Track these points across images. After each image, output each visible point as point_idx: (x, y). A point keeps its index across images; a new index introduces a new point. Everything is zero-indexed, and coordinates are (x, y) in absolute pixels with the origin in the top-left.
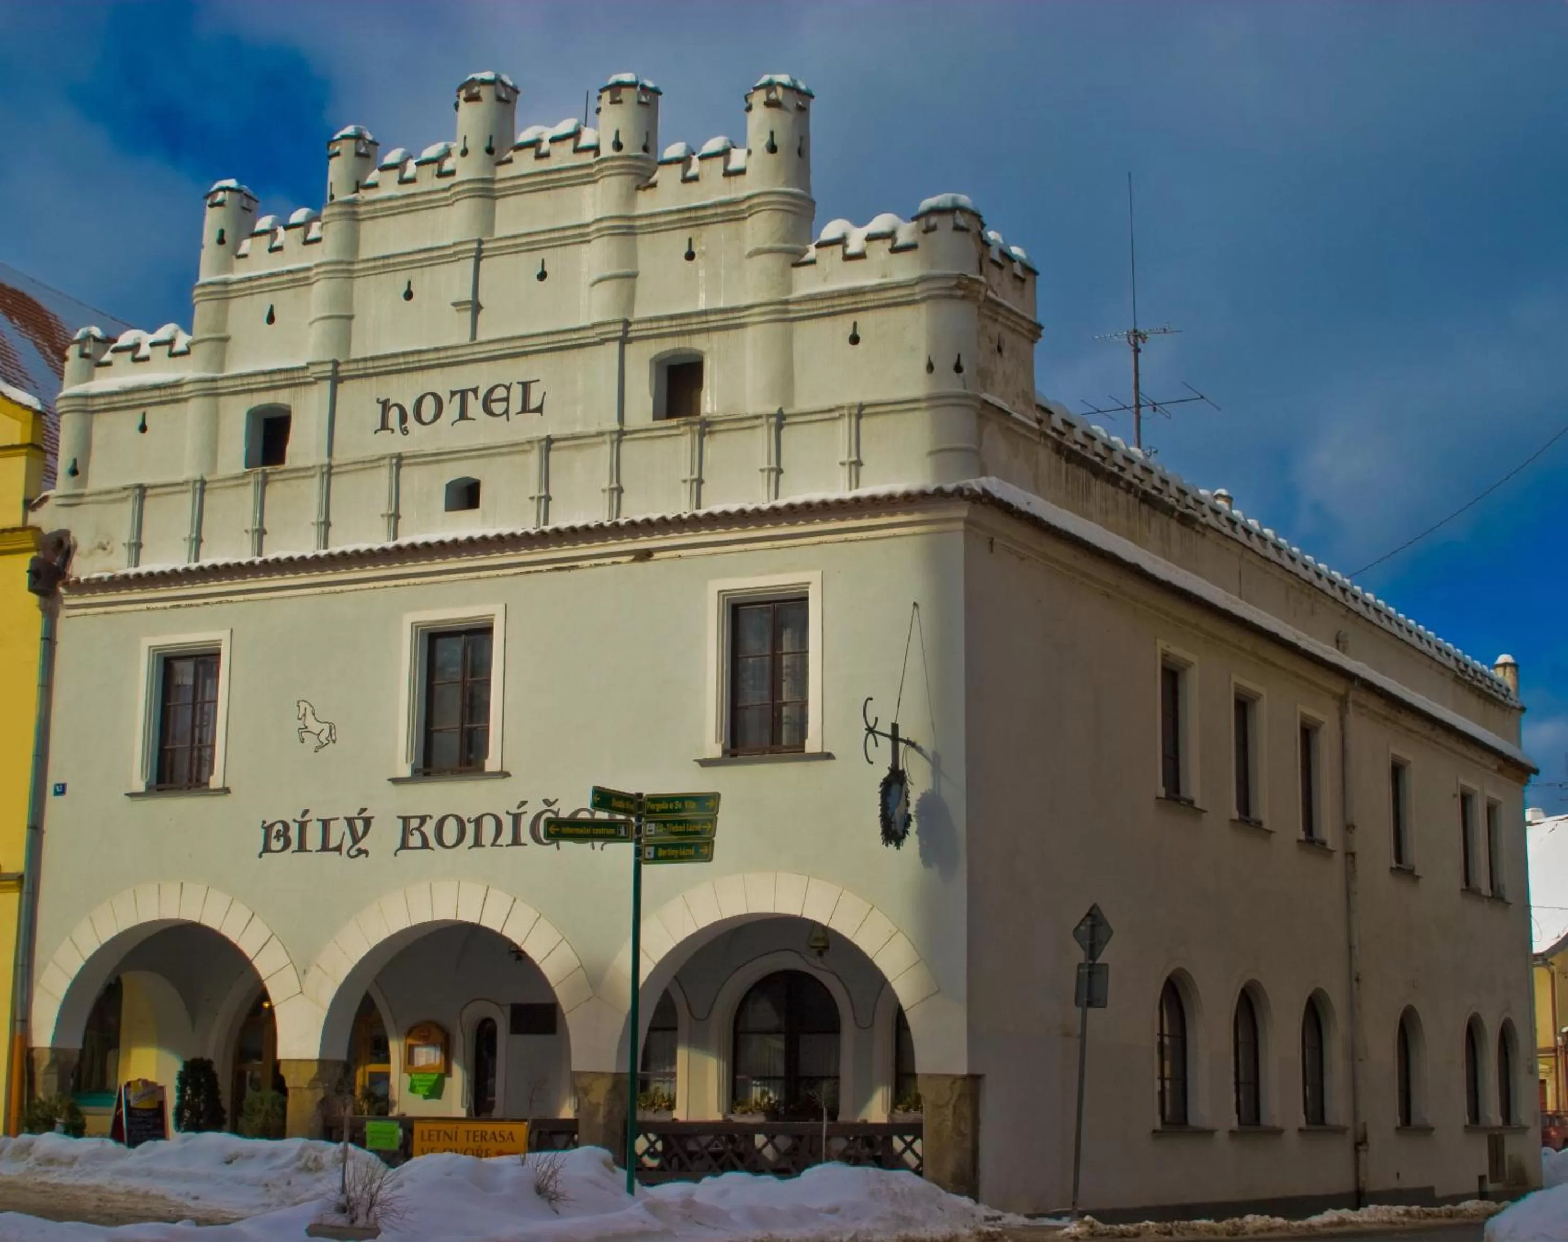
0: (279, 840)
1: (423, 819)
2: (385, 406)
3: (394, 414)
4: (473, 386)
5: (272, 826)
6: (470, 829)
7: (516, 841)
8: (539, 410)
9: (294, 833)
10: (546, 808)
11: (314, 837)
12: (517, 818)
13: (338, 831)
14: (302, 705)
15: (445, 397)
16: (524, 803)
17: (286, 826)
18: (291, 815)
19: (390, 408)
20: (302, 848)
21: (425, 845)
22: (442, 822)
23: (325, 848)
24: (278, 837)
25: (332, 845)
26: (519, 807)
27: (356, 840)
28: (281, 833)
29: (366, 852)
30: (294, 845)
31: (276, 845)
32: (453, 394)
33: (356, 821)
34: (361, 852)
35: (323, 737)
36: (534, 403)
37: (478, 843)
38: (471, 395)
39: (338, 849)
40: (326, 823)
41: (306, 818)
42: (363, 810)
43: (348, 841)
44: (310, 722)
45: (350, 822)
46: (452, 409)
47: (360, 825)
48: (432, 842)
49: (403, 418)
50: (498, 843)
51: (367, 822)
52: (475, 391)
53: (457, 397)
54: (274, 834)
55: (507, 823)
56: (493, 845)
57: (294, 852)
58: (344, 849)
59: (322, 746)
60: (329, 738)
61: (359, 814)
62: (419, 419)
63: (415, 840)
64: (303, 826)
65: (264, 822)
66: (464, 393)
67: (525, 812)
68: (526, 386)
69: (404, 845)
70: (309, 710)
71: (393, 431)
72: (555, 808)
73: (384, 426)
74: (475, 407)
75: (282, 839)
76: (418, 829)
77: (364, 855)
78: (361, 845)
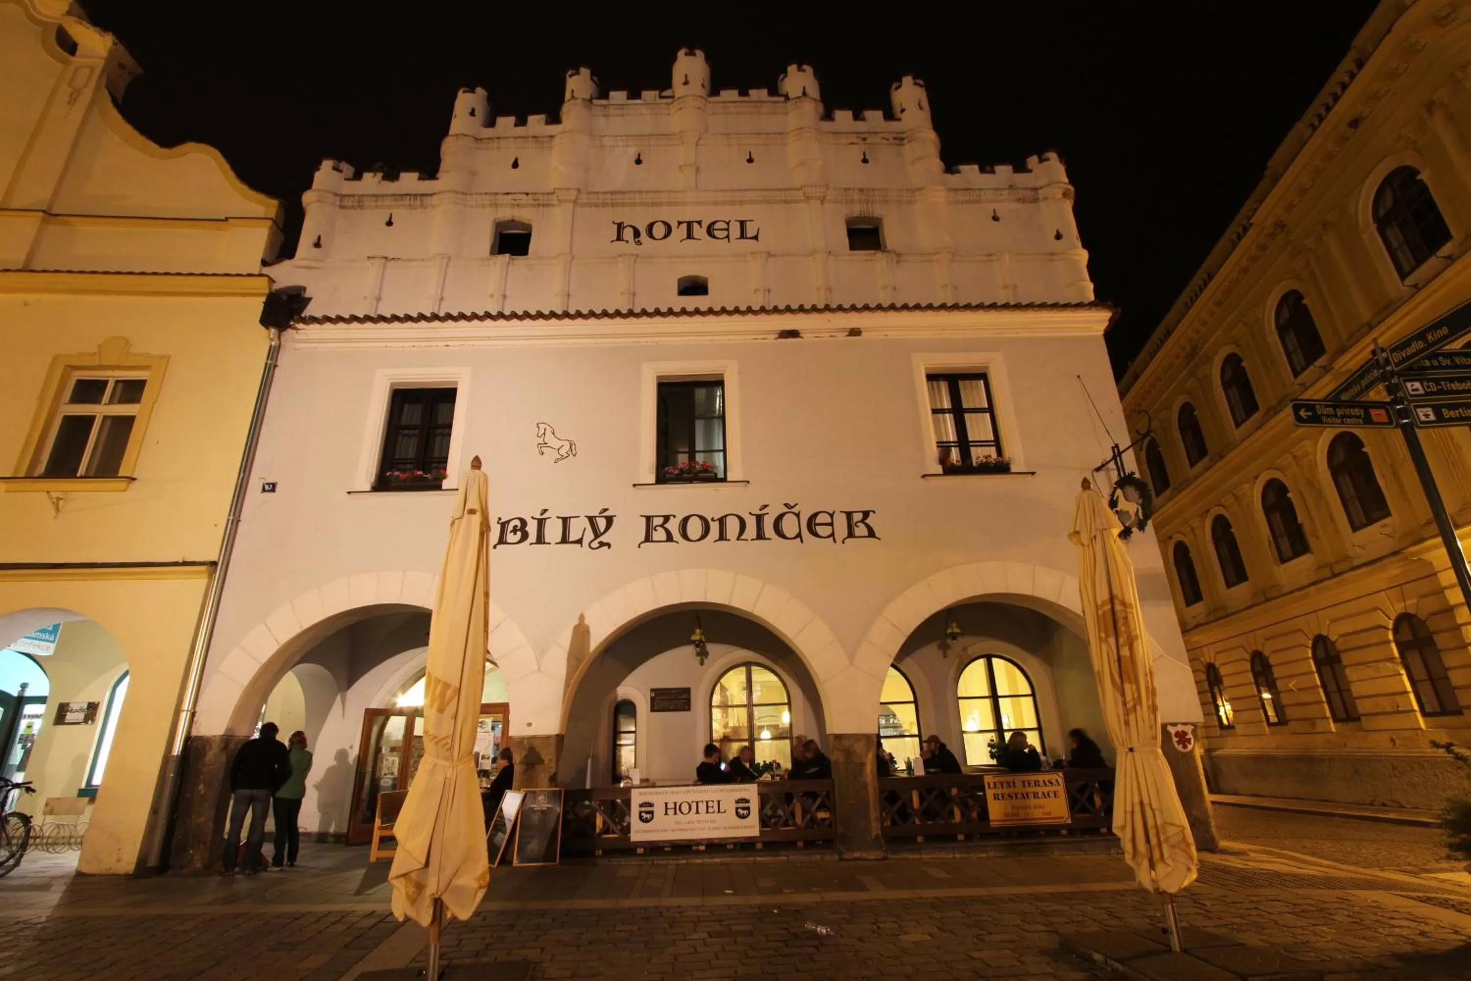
0: (515, 534)
1: (667, 518)
2: (620, 227)
3: (628, 233)
4: (699, 219)
5: (508, 522)
6: (715, 527)
7: (760, 536)
8: (756, 238)
9: (532, 528)
10: (787, 510)
11: (553, 531)
12: (759, 519)
13: (577, 528)
14: (542, 427)
15: (674, 225)
16: (765, 506)
17: (524, 522)
18: (530, 513)
19: (624, 228)
20: (540, 540)
21: (670, 538)
22: (686, 520)
23: (565, 540)
24: (515, 531)
25: (573, 539)
26: (761, 510)
27: (597, 534)
28: (518, 528)
29: (609, 545)
30: (533, 537)
31: (511, 538)
32: (680, 223)
33: (597, 519)
34: (602, 544)
35: (563, 452)
36: (751, 234)
37: (722, 537)
38: (696, 226)
39: (580, 541)
40: (565, 521)
41: (544, 516)
42: (605, 510)
43: (589, 535)
44: (549, 438)
45: (591, 520)
46: (680, 232)
47: (602, 523)
48: (676, 535)
49: (637, 233)
50: (742, 537)
51: (610, 520)
52: (699, 223)
53: (684, 226)
54: (510, 528)
55: (751, 524)
56: (738, 539)
57: (531, 544)
58: (586, 542)
59: (563, 458)
60: (569, 452)
61: (600, 513)
62: (651, 236)
63: (659, 535)
64: (541, 523)
65: (500, 519)
66: (689, 224)
67: (767, 514)
68: (742, 224)
69: (648, 539)
70: (549, 430)
71: (627, 242)
72: (795, 510)
73: (619, 238)
74: (699, 232)
75: (519, 534)
76: (662, 526)
77: (606, 548)
78: (603, 539)
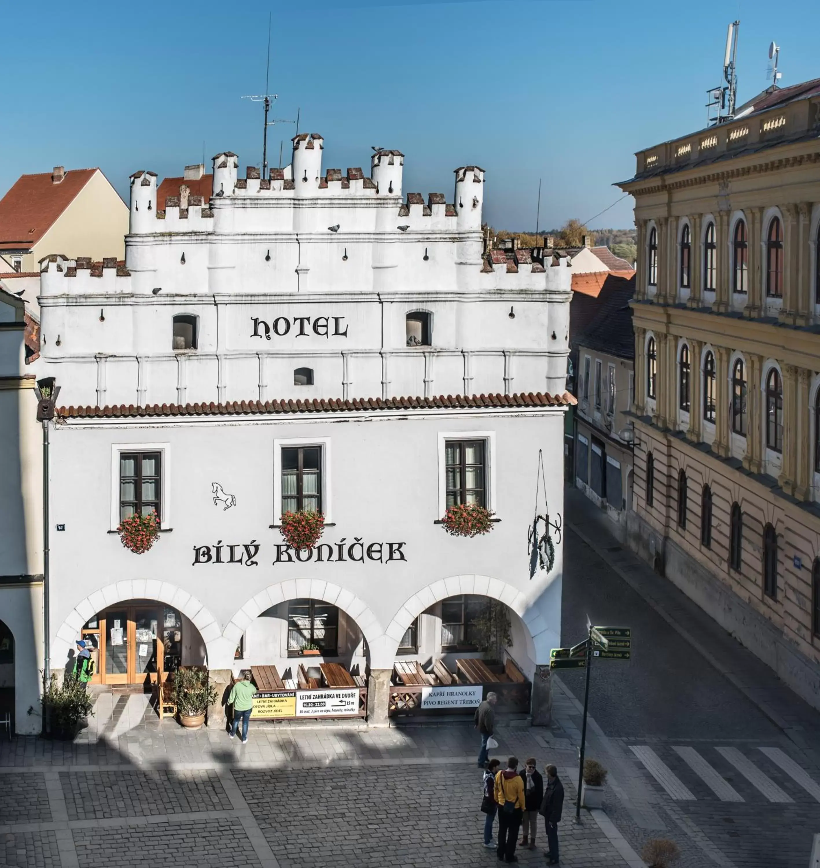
0: (204, 556)
1: (288, 547)
2: (256, 322)
3: (261, 328)
4: (308, 317)
5: (200, 549)
6: (315, 552)
7: (341, 558)
8: (345, 334)
9: (213, 552)
10: (356, 542)
11: (225, 554)
12: (340, 547)
13: (239, 552)
14: (215, 485)
15: (291, 321)
16: (344, 539)
17: (208, 549)
18: (212, 543)
19: (259, 323)
20: (218, 560)
21: (290, 559)
23: (232, 560)
24: (204, 554)
25: (236, 559)
26: (341, 542)
27: (250, 557)
28: (206, 552)
29: (256, 563)
30: (214, 559)
31: (202, 559)
32: (295, 319)
33: (250, 546)
34: (253, 563)
35: (228, 503)
36: (342, 330)
37: (319, 559)
38: (306, 322)
39: (240, 561)
40: (232, 548)
41: (220, 545)
42: (254, 541)
43: (246, 557)
44: (220, 494)
45: (246, 547)
46: (295, 328)
47: (252, 549)
48: (294, 558)
49: (267, 330)
50: (330, 559)
51: (257, 547)
52: (308, 319)
53: (298, 321)
54: (201, 553)
55: (336, 549)
56: (328, 560)
57: (214, 562)
58: (244, 561)
59: (228, 507)
60: (232, 503)
61: (251, 543)
62: (277, 332)
63: (284, 557)
64: (218, 549)
65: (195, 547)
66: (302, 320)
67: (345, 544)
68: (337, 319)
69: (278, 560)
70: (219, 488)
71: (261, 337)
72: (361, 542)
73: (256, 334)
74: (308, 328)
75: (206, 556)
76: (286, 551)
77: (255, 565)
78: (253, 559)
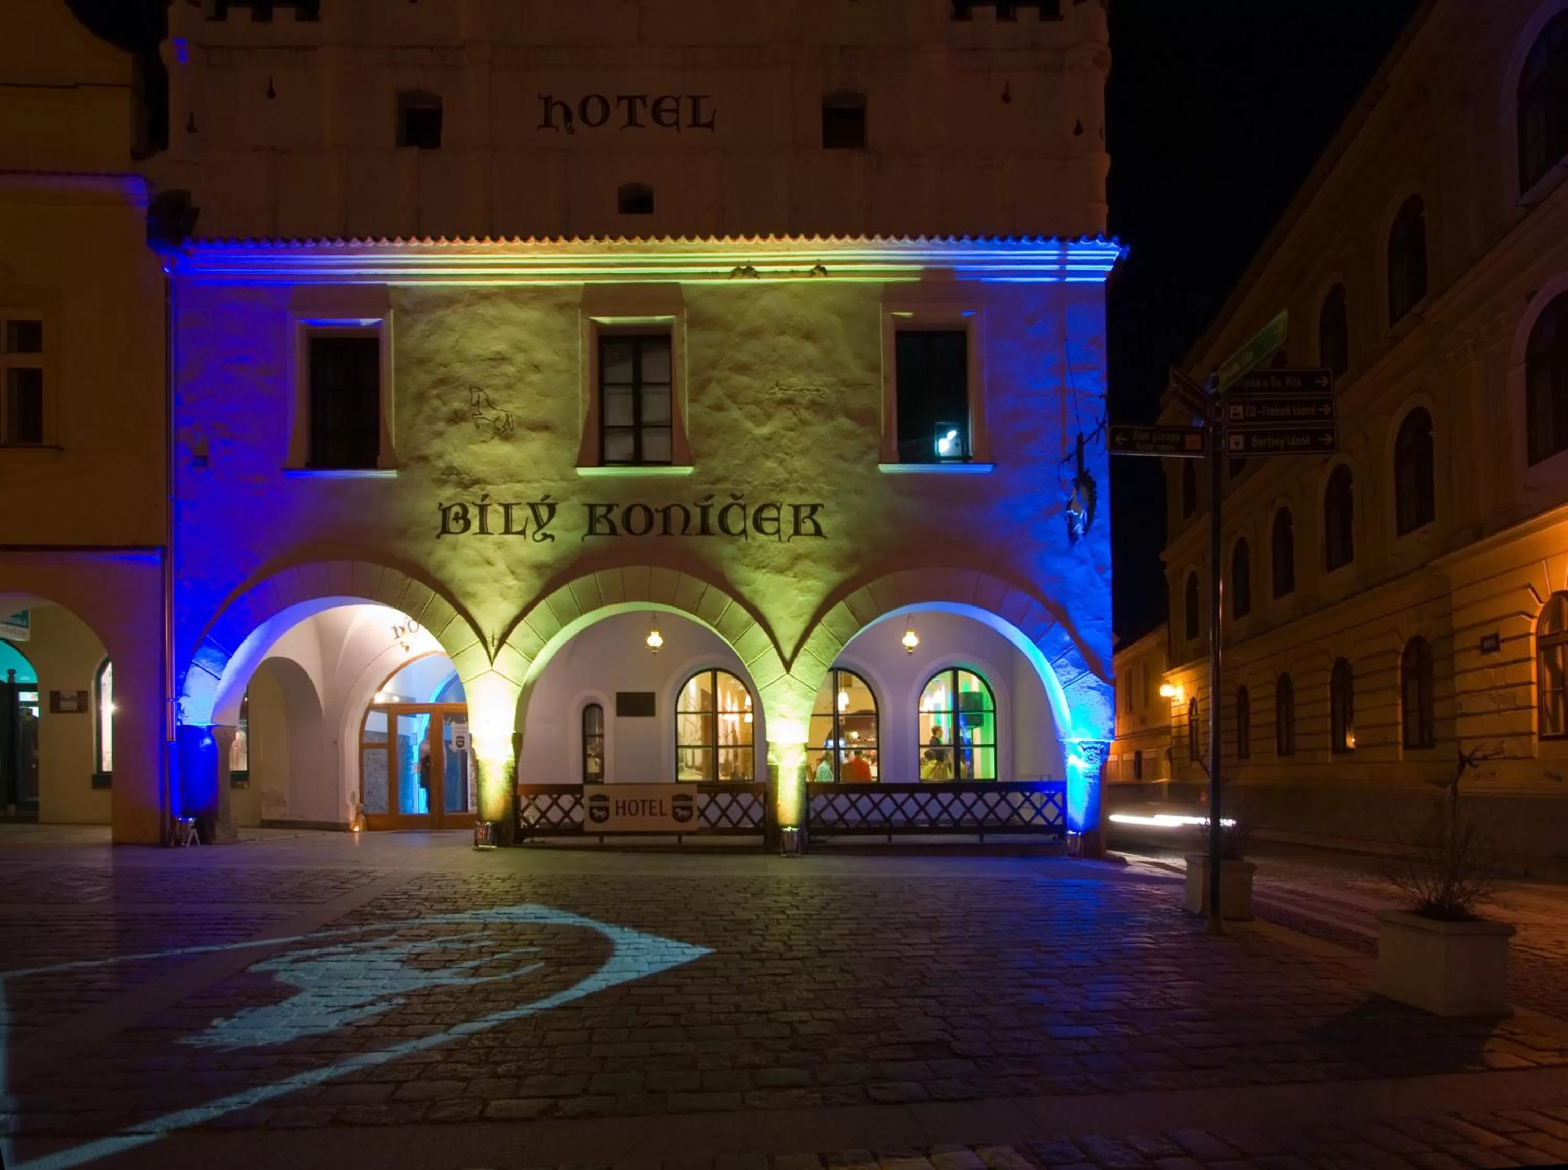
0: (457, 521)
1: (610, 508)
2: (548, 102)
3: (558, 114)
4: (642, 94)
5: (449, 508)
6: (659, 518)
7: (705, 531)
8: (710, 125)
9: (474, 516)
10: (732, 501)
11: (496, 521)
12: (705, 510)
13: (521, 516)
14: (476, 394)
15: (612, 101)
16: (711, 496)
17: (465, 509)
18: (470, 499)
19: (553, 105)
20: (483, 529)
21: (613, 532)
22: (629, 511)
23: (508, 531)
24: (456, 518)
25: (516, 528)
26: (706, 500)
27: (540, 526)
28: (460, 515)
29: (552, 537)
30: (475, 526)
31: (453, 526)
32: (620, 99)
33: (540, 506)
34: (546, 536)
35: (500, 426)
36: (704, 118)
37: (666, 531)
38: (638, 102)
39: (522, 533)
40: (507, 508)
41: (487, 502)
42: (547, 496)
43: (532, 526)
44: (485, 409)
45: (534, 507)
46: (619, 114)
47: (544, 513)
48: (620, 529)
49: (568, 116)
50: (686, 532)
51: (552, 508)
52: (643, 98)
53: (625, 103)
54: (452, 514)
55: (696, 514)
56: (683, 533)
57: (475, 533)
58: (529, 532)
59: (500, 434)
60: (507, 427)
61: (543, 500)
62: (585, 119)
63: (603, 526)
64: (483, 510)
65: (440, 505)
66: (631, 100)
67: (712, 505)
68: (695, 100)
69: (592, 531)
70: (483, 399)
71: (557, 128)
72: (742, 502)
73: (547, 122)
74: (643, 114)
75: (461, 522)
76: (605, 516)
77: (549, 540)
78: (546, 529)
